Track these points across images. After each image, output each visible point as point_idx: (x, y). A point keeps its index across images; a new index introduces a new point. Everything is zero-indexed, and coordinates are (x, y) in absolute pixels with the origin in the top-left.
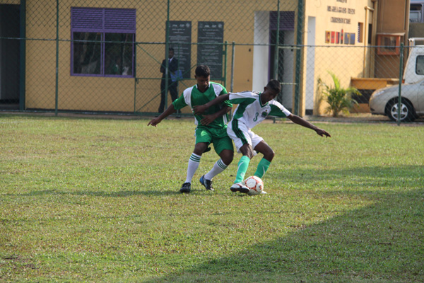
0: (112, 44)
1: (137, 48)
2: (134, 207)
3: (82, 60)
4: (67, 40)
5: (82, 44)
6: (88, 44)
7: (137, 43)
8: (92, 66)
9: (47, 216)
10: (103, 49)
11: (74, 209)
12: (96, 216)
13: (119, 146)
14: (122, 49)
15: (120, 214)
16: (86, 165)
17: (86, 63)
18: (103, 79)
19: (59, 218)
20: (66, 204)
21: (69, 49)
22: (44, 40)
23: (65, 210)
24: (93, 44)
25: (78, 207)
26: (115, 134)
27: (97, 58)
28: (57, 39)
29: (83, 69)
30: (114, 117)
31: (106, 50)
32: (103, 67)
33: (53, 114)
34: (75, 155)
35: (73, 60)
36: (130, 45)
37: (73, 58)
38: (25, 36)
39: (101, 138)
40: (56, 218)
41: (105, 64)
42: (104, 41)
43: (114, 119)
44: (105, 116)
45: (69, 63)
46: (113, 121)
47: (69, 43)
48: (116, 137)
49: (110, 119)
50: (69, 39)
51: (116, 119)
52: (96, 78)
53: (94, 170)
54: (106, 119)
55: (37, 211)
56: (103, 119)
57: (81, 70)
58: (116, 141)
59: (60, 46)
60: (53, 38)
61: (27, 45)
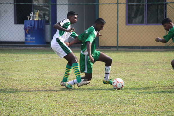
0: (151, 5)
1: (168, 6)
2: (166, 106)
3: (133, 15)
4: (124, 4)
5: (133, 5)
6: (137, 5)
7: (167, 3)
8: (139, 18)
9: (113, 112)
10: (146, 8)
11: (129, 107)
12: (143, 112)
13: (156, 68)
14: (158, 7)
15: (158, 110)
16: (136, 80)
17: (136, 17)
18: (146, 26)
19: (121, 113)
20: (124, 105)
21: (125, 9)
22: (110, 4)
23: (124, 108)
24: (140, 5)
25: (132, 107)
26: (154, 61)
27: (142, 13)
28: (118, 3)
29: (133, 21)
30: (153, 50)
31: (147, 8)
32: (145, 19)
33: (116, 49)
34: (129, 74)
35: (127, 16)
36: (163, 4)
37: (127, 14)
38: (98, 3)
39: (145, 63)
40: (119, 113)
41: (147, 17)
42: (146, 3)
43: (153, 51)
44: (147, 50)
45: (125, 17)
46: (152, 52)
47: (125, 5)
48: (154, 62)
49: (151, 51)
50: (125, 3)
51: (155, 51)
52: (142, 26)
53: (141, 84)
54: (148, 51)
55: (107, 109)
56: (146, 51)
57: (132, 21)
58: (155, 65)
59: (119, 7)
60: (115, 3)
61: (99, 7)
